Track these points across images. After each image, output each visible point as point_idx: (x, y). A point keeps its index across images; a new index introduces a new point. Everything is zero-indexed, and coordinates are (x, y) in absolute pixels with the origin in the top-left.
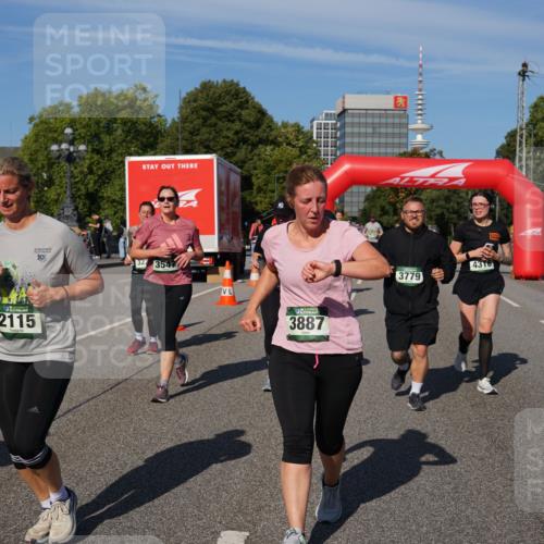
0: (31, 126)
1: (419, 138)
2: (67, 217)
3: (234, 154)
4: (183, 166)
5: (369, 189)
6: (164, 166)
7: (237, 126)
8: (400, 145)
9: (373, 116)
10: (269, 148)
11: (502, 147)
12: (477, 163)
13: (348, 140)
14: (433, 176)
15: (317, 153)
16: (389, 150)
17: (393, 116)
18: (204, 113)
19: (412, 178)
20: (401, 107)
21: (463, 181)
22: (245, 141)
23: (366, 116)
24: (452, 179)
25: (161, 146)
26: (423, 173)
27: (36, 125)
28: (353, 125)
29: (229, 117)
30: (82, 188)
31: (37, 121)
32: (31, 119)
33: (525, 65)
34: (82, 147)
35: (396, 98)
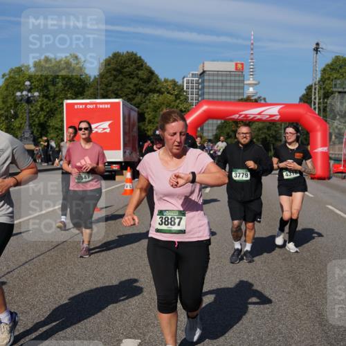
0: (3, 80)
1: (251, 89)
2: (27, 138)
3: (134, 99)
4: (101, 106)
5: (219, 122)
6: (89, 106)
7: (136, 81)
8: (239, 94)
9: (222, 75)
10: (156, 95)
11: (303, 96)
12: (287, 106)
13: (206, 90)
14: (259, 114)
15: (186, 99)
16: (232, 97)
17: (235, 76)
18: (115, 73)
19: (246, 115)
20: (240, 70)
21: (278, 117)
22: (140, 91)
23: (218, 75)
24: (271, 116)
25: (86, 93)
26: (253, 112)
27: (6, 79)
28: (209, 81)
29: (131, 75)
30: (36, 119)
31: (7, 77)
32: (4, 76)
33: (318, 44)
34: (36, 94)
35: (236, 64)
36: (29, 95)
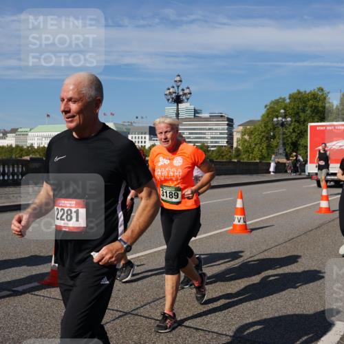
2: (281, 154)
4: (338, 128)
6: (328, 128)
27: (268, 109)
30: (290, 140)
32: (266, 106)
34: (289, 119)
36: (284, 120)
